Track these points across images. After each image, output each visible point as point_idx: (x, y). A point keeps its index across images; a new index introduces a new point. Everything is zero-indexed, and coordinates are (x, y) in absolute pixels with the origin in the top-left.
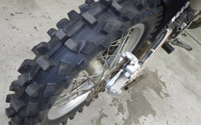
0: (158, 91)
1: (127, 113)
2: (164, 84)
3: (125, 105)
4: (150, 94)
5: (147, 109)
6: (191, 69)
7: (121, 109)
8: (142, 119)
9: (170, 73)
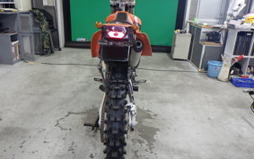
0: (149, 117)
1: (145, 141)
2: (148, 111)
3: (140, 138)
4: (147, 122)
5: (153, 131)
6: (154, 89)
7: (140, 142)
8: (155, 137)
9: (145, 102)
